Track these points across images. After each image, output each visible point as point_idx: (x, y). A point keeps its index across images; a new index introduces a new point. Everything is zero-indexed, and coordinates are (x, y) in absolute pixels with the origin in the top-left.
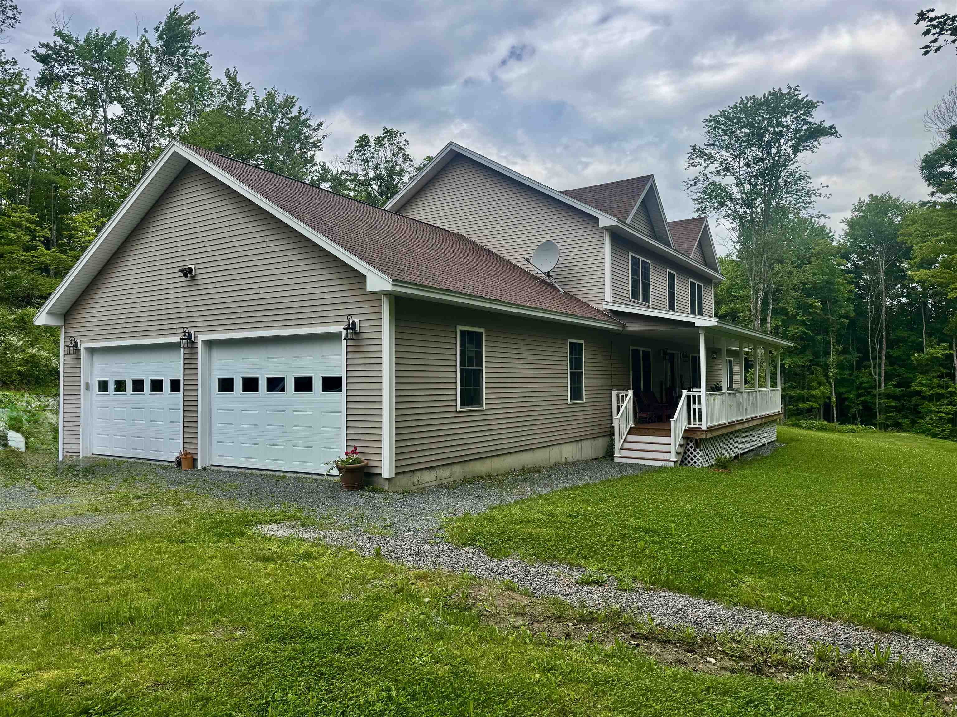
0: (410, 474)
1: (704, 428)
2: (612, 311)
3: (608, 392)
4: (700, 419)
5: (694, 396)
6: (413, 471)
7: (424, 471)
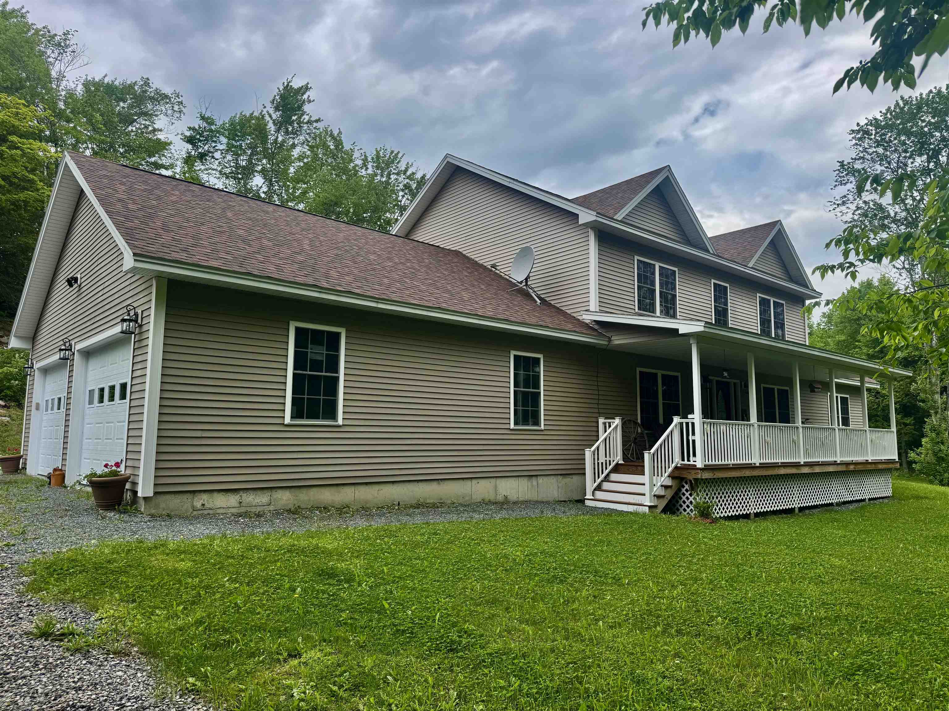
0: (189, 496)
1: (699, 465)
2: (597, 322)
3: (594, 420)
4: (694, 455)
5: (687, 424)
6: (194, 492)
7: (215, 495)
